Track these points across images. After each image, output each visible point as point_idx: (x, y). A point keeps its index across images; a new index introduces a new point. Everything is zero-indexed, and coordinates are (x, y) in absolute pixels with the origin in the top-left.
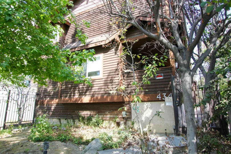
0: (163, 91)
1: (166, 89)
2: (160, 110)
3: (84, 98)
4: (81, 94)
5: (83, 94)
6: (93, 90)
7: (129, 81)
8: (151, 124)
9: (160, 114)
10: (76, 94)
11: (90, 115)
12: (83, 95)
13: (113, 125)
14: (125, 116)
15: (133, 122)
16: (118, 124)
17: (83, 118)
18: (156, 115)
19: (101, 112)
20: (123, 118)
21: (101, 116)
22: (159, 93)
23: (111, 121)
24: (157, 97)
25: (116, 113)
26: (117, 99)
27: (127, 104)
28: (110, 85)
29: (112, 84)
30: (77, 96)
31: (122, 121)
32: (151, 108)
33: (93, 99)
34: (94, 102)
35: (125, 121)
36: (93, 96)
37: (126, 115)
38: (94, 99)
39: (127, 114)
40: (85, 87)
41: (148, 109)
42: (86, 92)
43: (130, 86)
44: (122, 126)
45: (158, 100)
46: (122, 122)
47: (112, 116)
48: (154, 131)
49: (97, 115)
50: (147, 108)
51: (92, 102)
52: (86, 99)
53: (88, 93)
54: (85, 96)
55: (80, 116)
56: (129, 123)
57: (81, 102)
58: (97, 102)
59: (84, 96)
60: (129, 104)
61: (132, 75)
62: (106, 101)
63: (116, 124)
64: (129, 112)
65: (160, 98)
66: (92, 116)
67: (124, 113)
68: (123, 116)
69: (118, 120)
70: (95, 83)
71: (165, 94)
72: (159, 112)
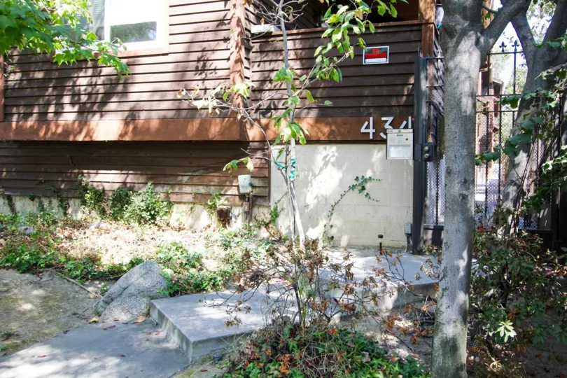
0: (384, 109)
1: (394, 102)
2: (369, 174)
3: (97, 125)
4: (85, 112)
5: (95, 108)
6: (132, 97)
7: (268, 67)
8: (333, 217)
9: (368, 186)
10: (68, 108)
11: (125, 183)
12: (95, 112)
13: (206, 218)
14: (249, 190)
15: (276, 209)
16: (224, 217)
17: (100, 196)
18: (353, 187)
19: (166, 176)
20: (242, 197)
21: (159, 189)
22: (369, 115)
23: (198, 208)
24: (363, 130)
25: (216, 180)
26: (222, 133)
27: (255, 150)
28: (198, 77)
29: (203, 76)
30: (69, 116)
31: (236, 206)
32: (338, 165)
33: (131, 127)
34: (137, 138)
35: (246, 209)
36: (132, 115)
37: (252, 186)
38: (135, 128)
39: (256, 182)
40: (100, 80)
41: (330, 166)
42: (104, 103)
43: (268, 86)
44: (237, 224)
45: (364, 140)
46: (236, 211)
47: (202, 190)
48: (344, 241)
49: (149, 184)
50: (326, 164)
51: (127, 138)
52: (107, 128)
53: (112, 106)
54: (102, 116)
55: (85, 189)
56: (263, 214)
57: (87, 139)
58: (147, 138)
59: (97, 116)
60: (263, 149)
61: (279, 45)
62: (181, 138)
63: (215, 217)
64: (263, 175)
65: (371, 131)
66: (131, 189)
67: (243, 180)
68: (242, 191)
69: (222, 203)
70: (138, 69)
71: (390, 119)
72: (366, 180)
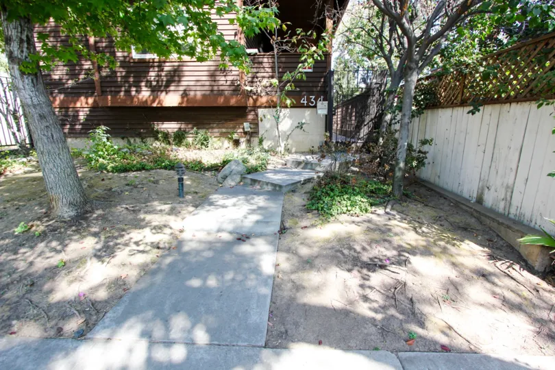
0: (311, 93)
1: (315, 90)
2: (304, 121)
3: (165, 98)
4: (156, 90)
5: (162, 88)
6: (183, 83)
7: (255, 70)
8: (289, 140)
9: (304, 126)
10: (144, 89)
11: (180, 128)
12: (162, 91)
13: (227, 144)
14: (249, 129)
15: (262, 138)
16: (237, 143)
17: (166, 136)
18: (298, 127)
19: (204, 124)
20: (245, 133)
21: (200, 131)
22: (304, 95)
23: (223, 139)
24: (302, 102)
25: (231, 125)
26: (236, 102)
27: (250, 111)
28: (222, 74)
29: (225, 74)
30: (145, 94)
31: (242, 137)
32: (290, 117)
33: (185, 99)
34: (189, 105)
35: (248, 138)
36: (185, 94)
37: (251, 128)
38: (188, 100)
39: (252, 126)
40: (163, 74)
41: (286, 118)
42: (167, 86)
43: (256, 80)
44: (243, 146)
45: (302, 106)
46: (242, 140)
47: (224, 130)
48: (294, 150)
49: (195, 128)
50: (285, 117)
51: (184, 105)
52: (171, 99)
53: (172, 88)
54: (167, 93)
55: (157, 132)
56: (255, 140)
57: (159, 106)
58: (196, 105)
59: (164, 93)
60: (254, 111)
61: (260, 60)
62: (215, 105)
63: (231, 143)
64: (255, 123)
65: (305, 102)
66: (185, 131)
67: (246, 125)
68: (246, 130)
69: (235, 136)
70: (185, 68)
71: (314, 97)
72: (303, 124)
